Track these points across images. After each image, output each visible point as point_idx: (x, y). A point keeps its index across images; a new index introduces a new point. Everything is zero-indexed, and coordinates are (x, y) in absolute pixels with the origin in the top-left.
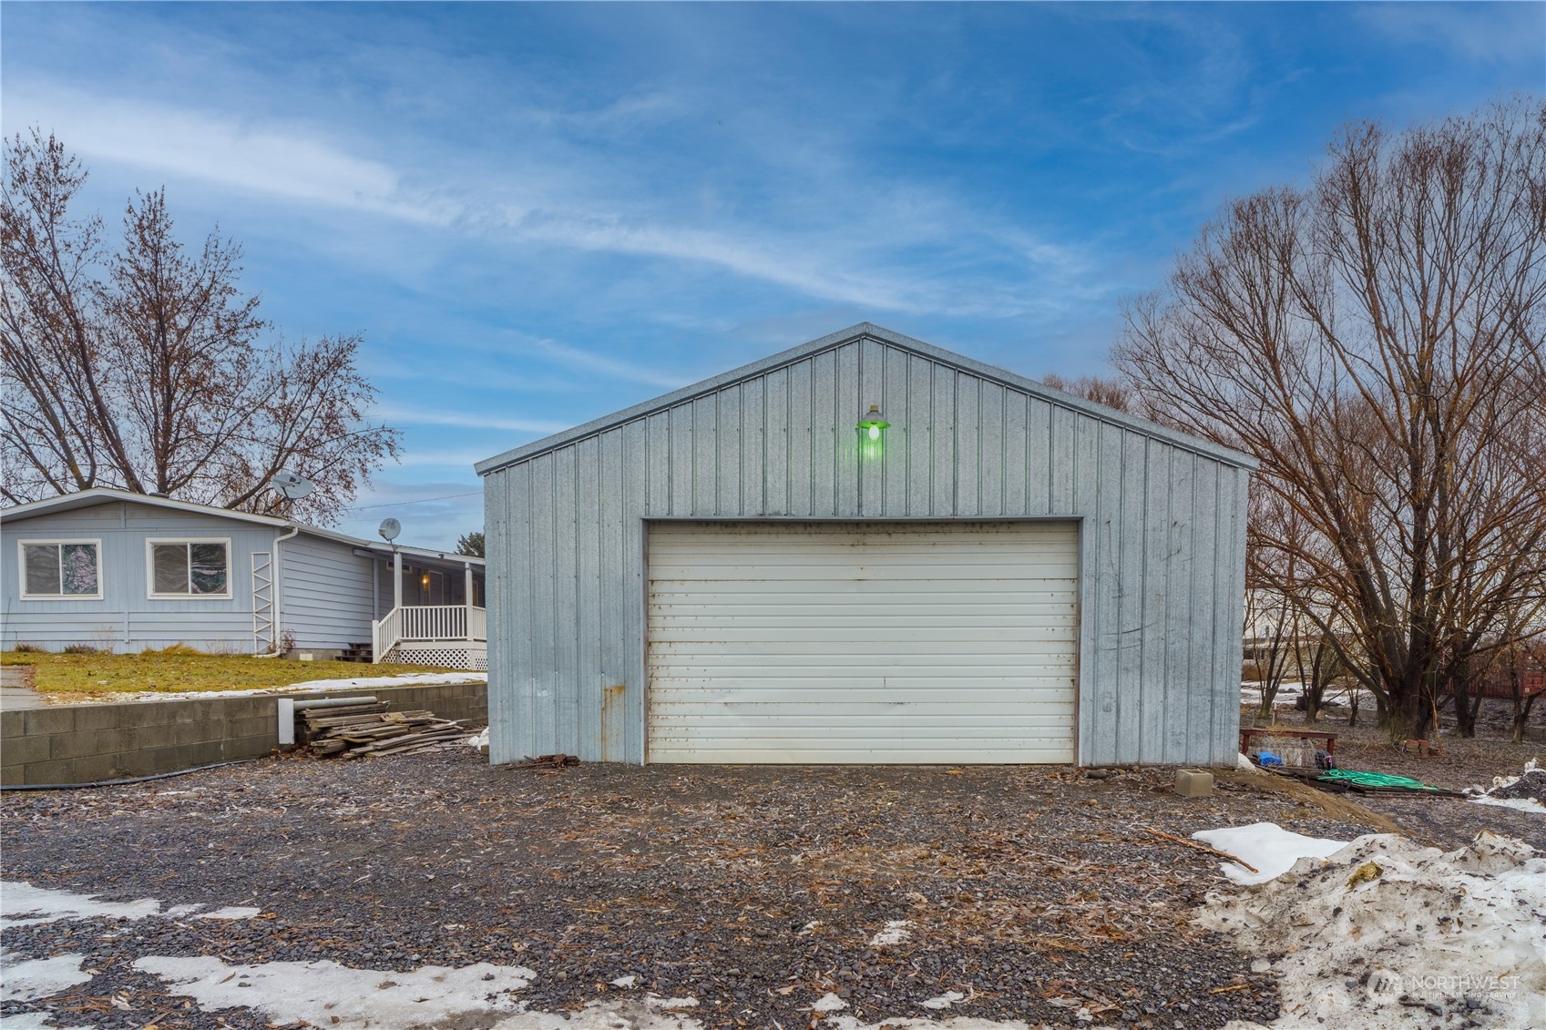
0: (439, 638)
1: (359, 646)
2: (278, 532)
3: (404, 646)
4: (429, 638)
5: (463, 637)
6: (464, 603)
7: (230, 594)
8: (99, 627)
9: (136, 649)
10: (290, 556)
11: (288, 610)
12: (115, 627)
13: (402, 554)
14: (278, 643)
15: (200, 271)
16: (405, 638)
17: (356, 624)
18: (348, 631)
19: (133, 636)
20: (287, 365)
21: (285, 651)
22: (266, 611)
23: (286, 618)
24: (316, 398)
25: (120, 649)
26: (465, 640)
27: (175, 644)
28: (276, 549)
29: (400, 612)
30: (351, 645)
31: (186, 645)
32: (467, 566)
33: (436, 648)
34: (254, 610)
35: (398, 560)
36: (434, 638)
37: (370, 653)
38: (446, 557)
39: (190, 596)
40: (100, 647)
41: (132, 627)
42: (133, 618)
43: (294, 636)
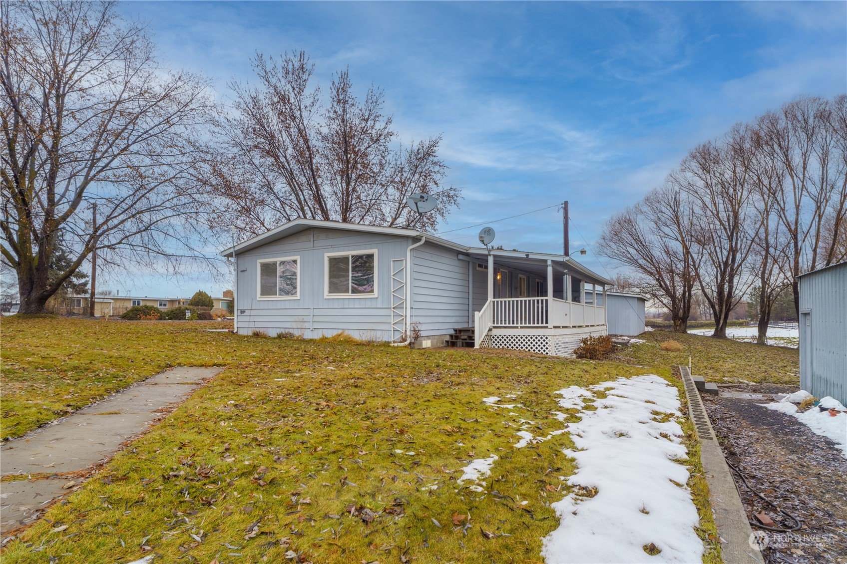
0: (523, 325)
1: (460, 331)
2: (410, 241)
3: (495, 332)
4: (515, 325)
5: (544, 325)
6: (546, 296)
7: (376, 294)
8: (296, 318)
9: (316, 336)
10: (418, 261)
11: (416, 306)
12: (306, 319)
13: (495, 256)
14: (408, 333)
15: (364, 111)
16: (496, 325)
17: (458, 313)
18: (453, 319)
19: (316, 326)
20: (403, 160)
21: (413, 341)
22: (399, 307)
23: (415, 312)
24: (417, 176)
25: (308, 335)
26: (546, 327)
27: (340, 332)
28: (408, 256)
29: (492, 303)
30: (455, 330)
31: (346, 333)
32: (549, 263)
33: (522, 334)
34: (392, 306)
35: (491, 260)
36: (519, 325)
37: (472, 338)
38: (531, 256)
39: (349, 295)
40: (297, 333)
41: (316, 319)
42: (316, 312)
43: (419, 328)
